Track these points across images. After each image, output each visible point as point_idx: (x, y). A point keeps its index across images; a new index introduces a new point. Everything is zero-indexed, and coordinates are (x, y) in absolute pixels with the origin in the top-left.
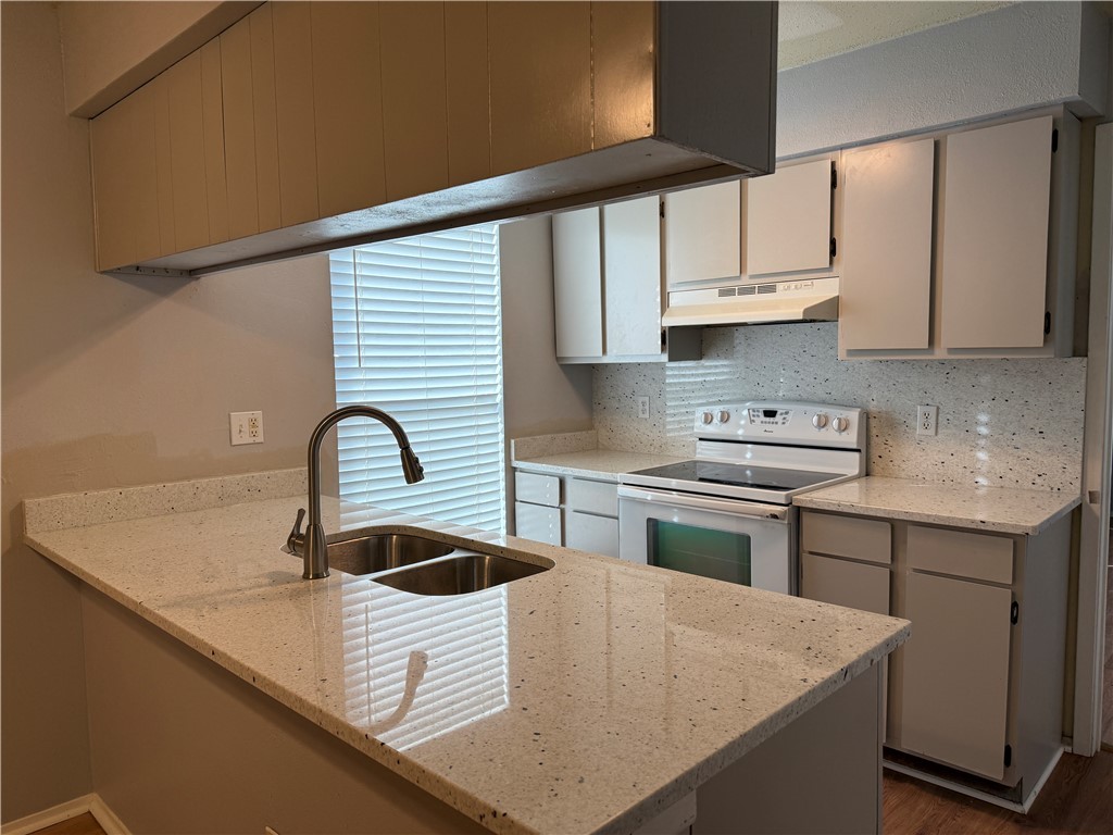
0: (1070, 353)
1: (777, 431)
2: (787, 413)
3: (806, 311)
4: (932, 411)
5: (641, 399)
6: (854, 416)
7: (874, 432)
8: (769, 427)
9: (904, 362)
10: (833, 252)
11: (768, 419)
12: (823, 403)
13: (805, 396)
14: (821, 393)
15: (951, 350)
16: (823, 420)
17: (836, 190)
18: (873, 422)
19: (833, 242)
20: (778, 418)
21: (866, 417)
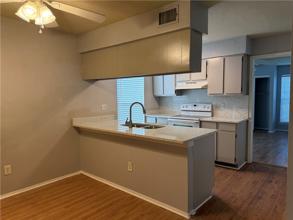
0: (246, 94)
1: (196, 109)
3: (202, 87)
4: (224, 104)
5: (170, 103)
6: (210, 106)
7: (214, 108)
9: (219, 96)
10: (207, 77)
11: (195, 107)
12: (205, 103)
13: (201, 102)
15: (227, 94)
16: (205, 107)
17: (207, 66)
18: (214, 107)
19: (207, 75)
20: (197, 106)
21: (212, 106)
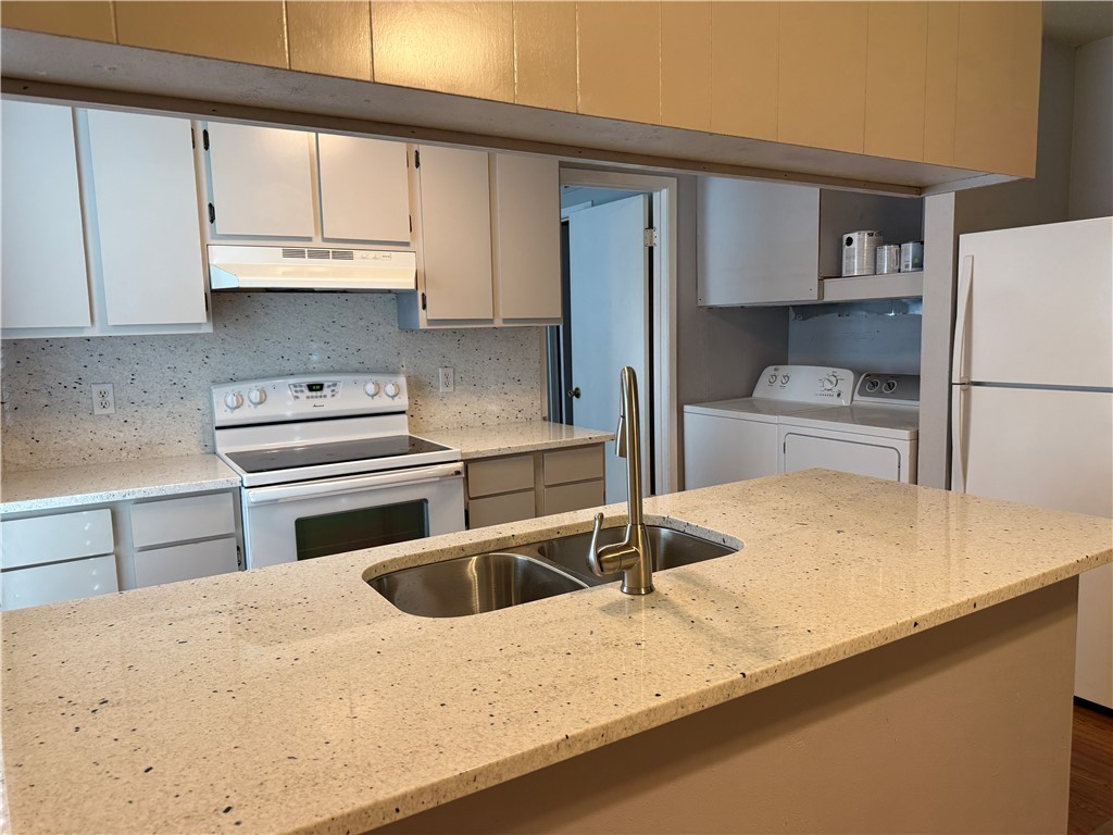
1: (328, 404)
2: (335, 385)
4: (450, 371)
5: (96, 389)
6: (401, 380)
8: (318, 402)
10: (410, 228)
11: (314, 394)
13: (337, 367)
14: (354, 363)
15: (505, 320)
16: (376, 388)
19: (410, 219)
20: (326, 391)
21: (412, 381)
